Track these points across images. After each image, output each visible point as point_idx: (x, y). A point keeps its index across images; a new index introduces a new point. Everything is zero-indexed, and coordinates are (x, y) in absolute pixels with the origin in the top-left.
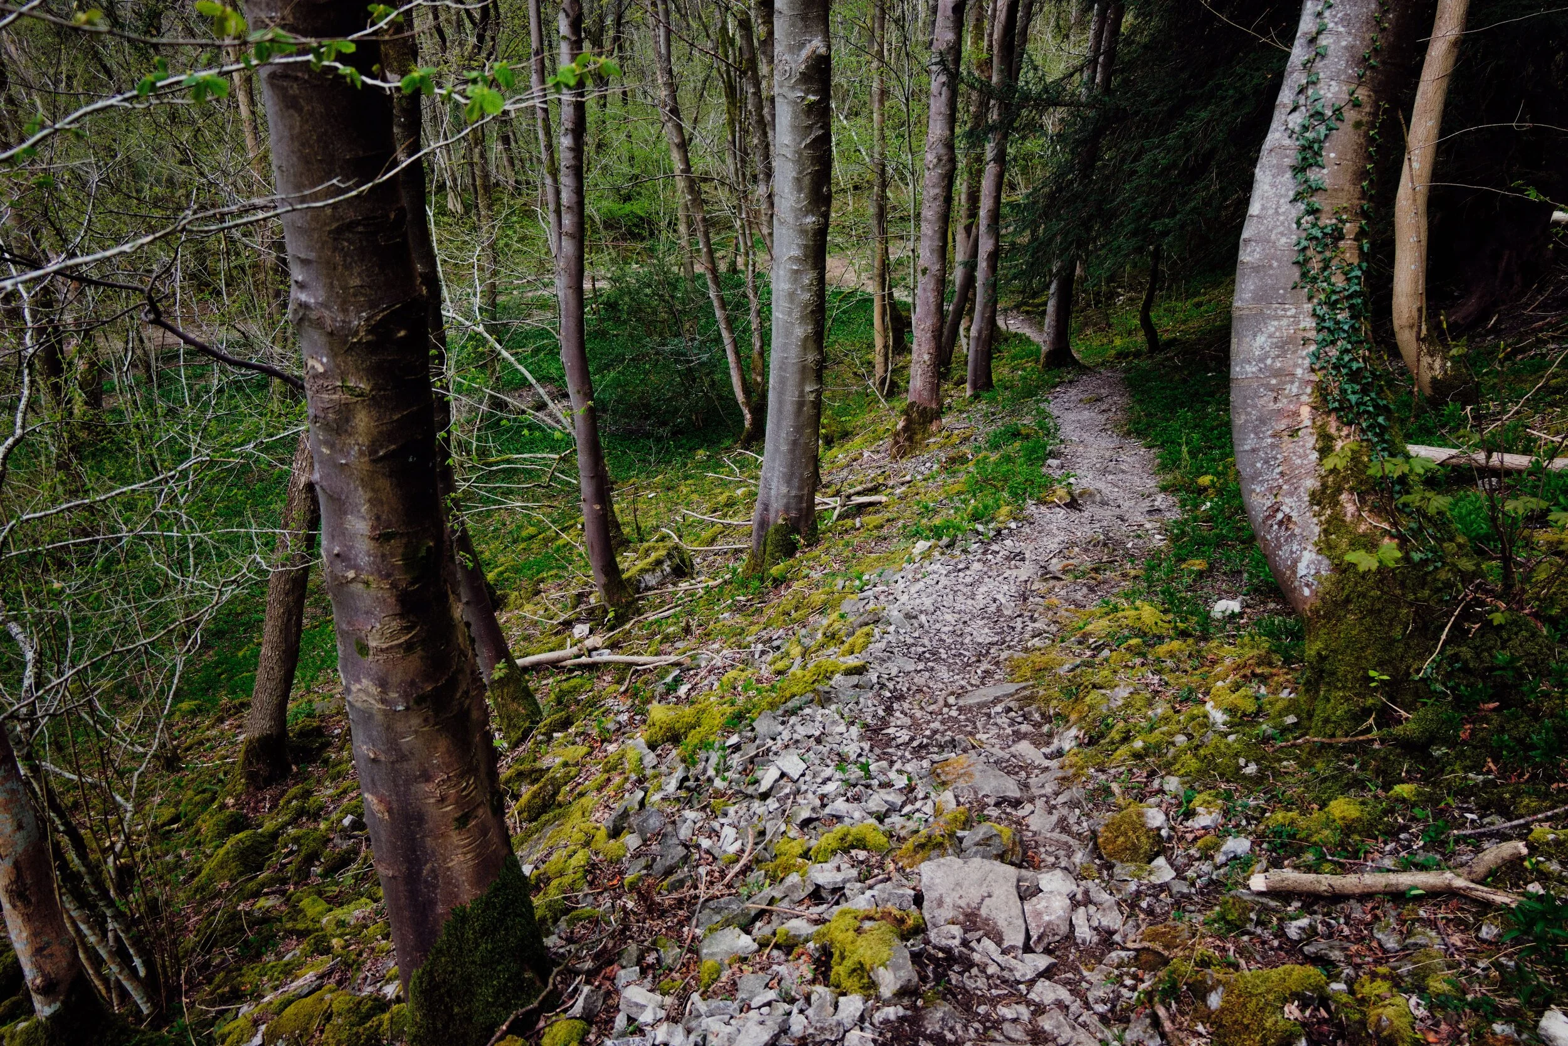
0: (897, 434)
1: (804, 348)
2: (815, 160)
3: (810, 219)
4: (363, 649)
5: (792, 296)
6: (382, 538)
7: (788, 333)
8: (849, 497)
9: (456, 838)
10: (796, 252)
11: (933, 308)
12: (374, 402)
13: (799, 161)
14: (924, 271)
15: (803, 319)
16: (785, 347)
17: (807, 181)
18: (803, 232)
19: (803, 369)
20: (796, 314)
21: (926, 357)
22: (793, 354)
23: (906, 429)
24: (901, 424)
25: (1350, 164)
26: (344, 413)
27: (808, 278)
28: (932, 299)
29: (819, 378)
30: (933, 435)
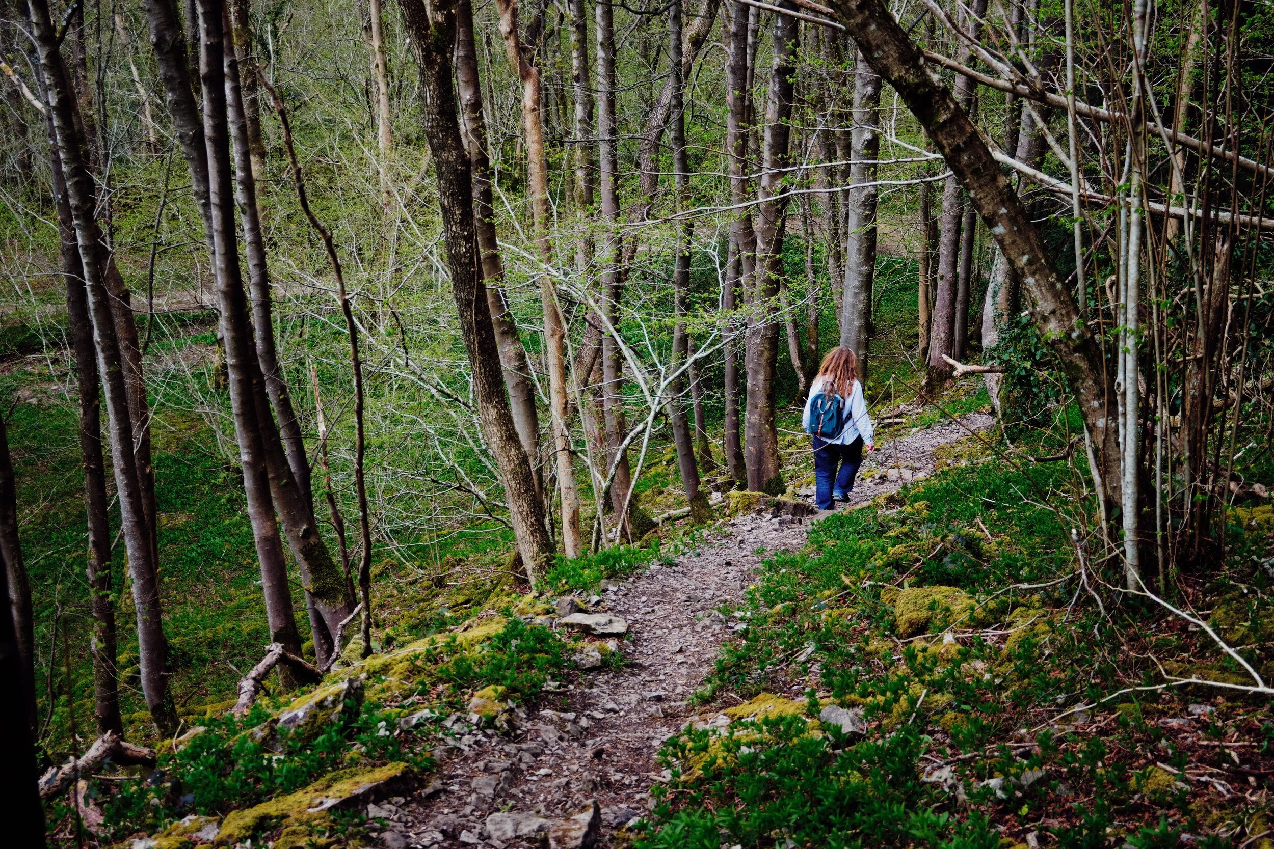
0: (921, 389)
1: (859, 331)
2: (868, 240)
3: (865, 268)
4: (756, 407)
5: (854, 305)
6: (766, 380)
7: (851, 324)
8: (883, 419)
9: (771, 459)
10: (857, 284)
11: (947, 302)
12: (769, 350)
13: (860, 241)
14: (942, 277)
15: (859, 317)
16: (849, 331)
17: (863, 250)
18: (861, 274)
19: (858, 343)
20: (856, 314)
21: (943, 335)
22: (853, 335)
23: (927, 384)
24: (924, 382)
25: (1005, 296)
26: (762, 352)
27: (863, 296)
28: (946, 296)
29: (867, 347)
30: (947, 389)
